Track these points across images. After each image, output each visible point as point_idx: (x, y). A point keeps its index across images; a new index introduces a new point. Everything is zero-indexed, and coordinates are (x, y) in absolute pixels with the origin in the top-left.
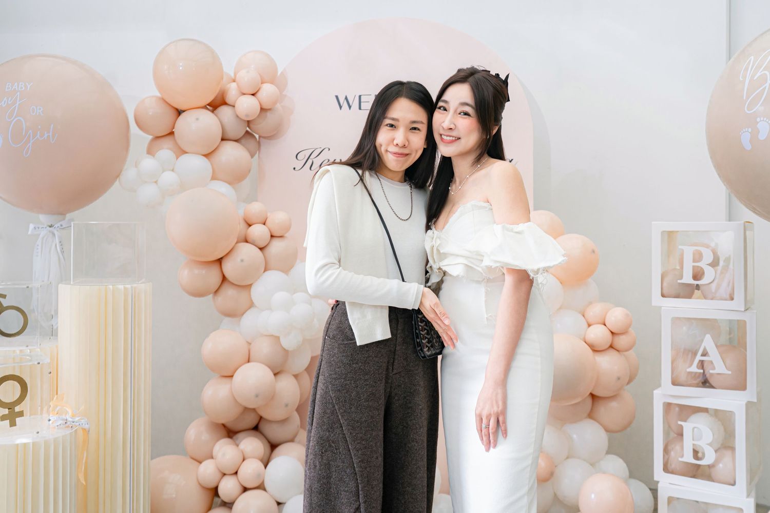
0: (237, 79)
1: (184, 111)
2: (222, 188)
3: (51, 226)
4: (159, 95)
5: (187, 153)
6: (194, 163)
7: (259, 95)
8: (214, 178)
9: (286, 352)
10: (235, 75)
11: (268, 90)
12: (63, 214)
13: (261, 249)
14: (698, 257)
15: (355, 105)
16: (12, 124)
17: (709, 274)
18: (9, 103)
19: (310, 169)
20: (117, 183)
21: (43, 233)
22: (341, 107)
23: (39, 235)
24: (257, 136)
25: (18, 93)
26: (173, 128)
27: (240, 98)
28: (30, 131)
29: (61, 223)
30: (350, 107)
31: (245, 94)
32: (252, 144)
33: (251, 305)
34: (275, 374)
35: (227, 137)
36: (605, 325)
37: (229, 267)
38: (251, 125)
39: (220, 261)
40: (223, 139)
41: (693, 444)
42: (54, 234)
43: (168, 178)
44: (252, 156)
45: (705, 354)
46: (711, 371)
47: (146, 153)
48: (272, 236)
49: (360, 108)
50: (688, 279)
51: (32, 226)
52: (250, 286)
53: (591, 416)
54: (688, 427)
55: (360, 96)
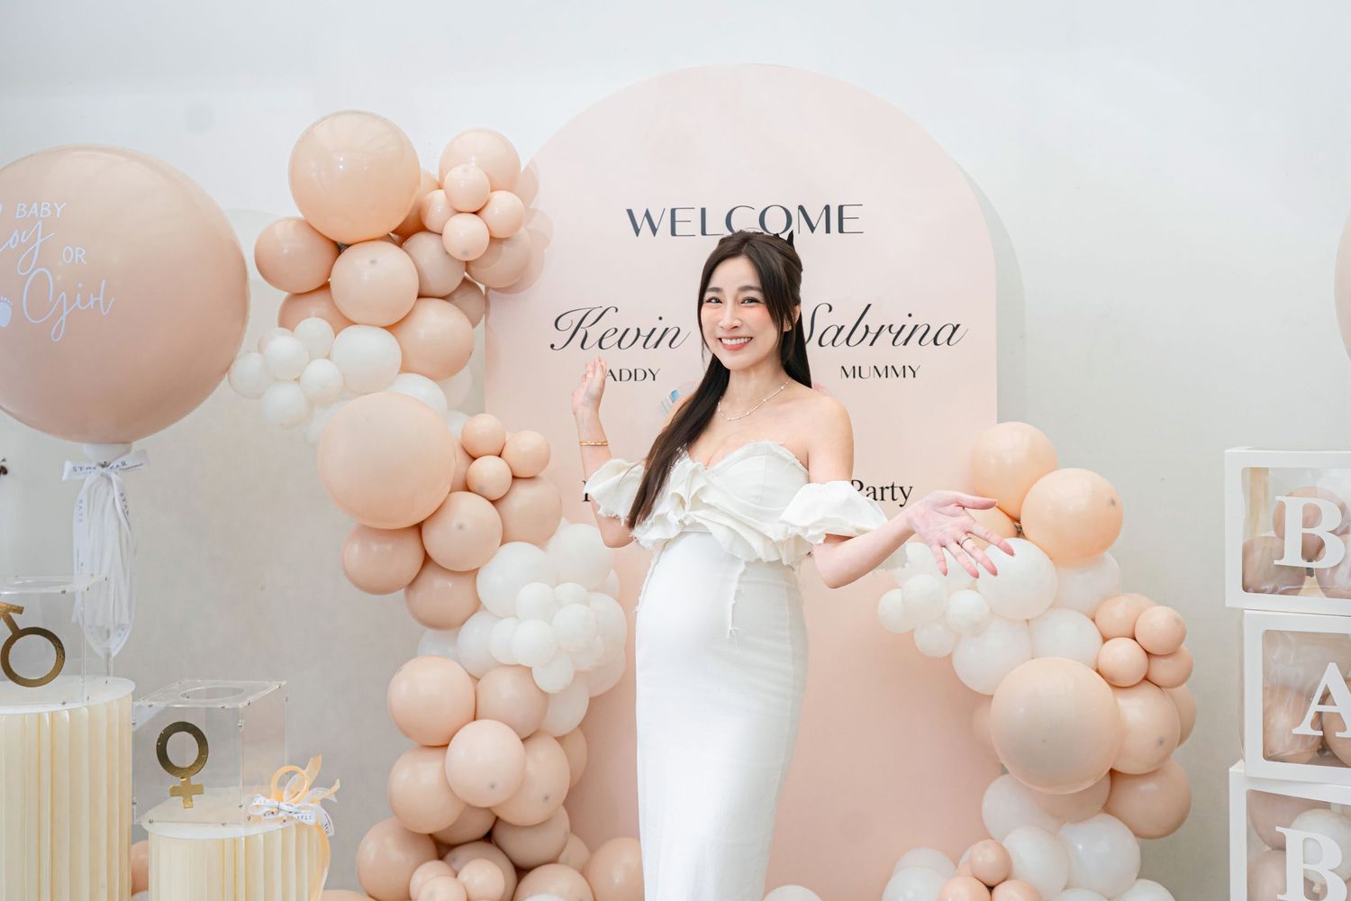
0: (447, 182)
1: (348, 246)
2: (420, 388)
3: (104, 466)
4: (300, 215)
5: (354, 323)
6: (369, 343)
7: (486, 213)
8: (405, 368)
9: (545, 695)
10: (442, 177)
11: (503, 203)
12: (126, 442)
13: (493, 502)
14: (1312, 517)
15: (664, 227)
16: (29, 281)
17: (1334, 550)
18: (23, 241)
19: (582, 346)
20: (225, 382)
21: (91, 478)
22: (637, 231)
23: (83, 481)
24: (482, 287)
25: (40, 223)
26: (329, 276)
27: (452, 219)
28: (63, 293)
29: (122, 459)
30: (654, 231)
31: (460, 212)
32: (472, 301)
33: (477, 606)
34: (524, 740)
35: (426, 291)
36: (1135, 640)
37: (436, 540)
38: (472, 268)
39: (419, 528)
40: (420, 296)
41: (1305, 870)
42: (109, 480)
43: (321, 371)
44: (474, 325)
45: (1326, 700)
46: (1338, 734)
47: (277, 323)
48: (514, 477)
49: (673, 233)
50: (1293, 558)
51: (68, 466)
52: (475, 572)
53: (1107, 808)
54: (1294, 837)
55: (673, 211)
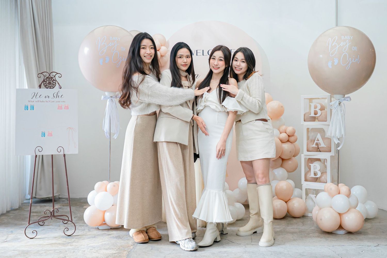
7: (160, 50)
11: (163, 49)
14: (316, 107)
17: (319, 113)
36: (286, 133)
41: (314, 171)
45: (318, 140)
46: (320, 146)
50: (313, 115)
53: (282, 166)
54: (312, 165)
55: (197, 50)
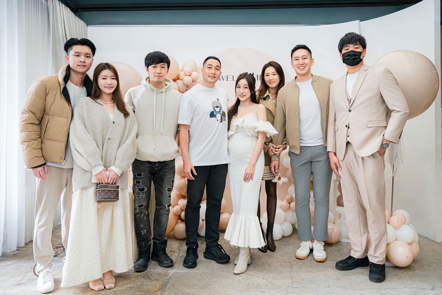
0: (184, 70)
10: (182, 68)
11: (195, 74)
15: (225, 79)
31: (186, 76)
55: (227, 76)
